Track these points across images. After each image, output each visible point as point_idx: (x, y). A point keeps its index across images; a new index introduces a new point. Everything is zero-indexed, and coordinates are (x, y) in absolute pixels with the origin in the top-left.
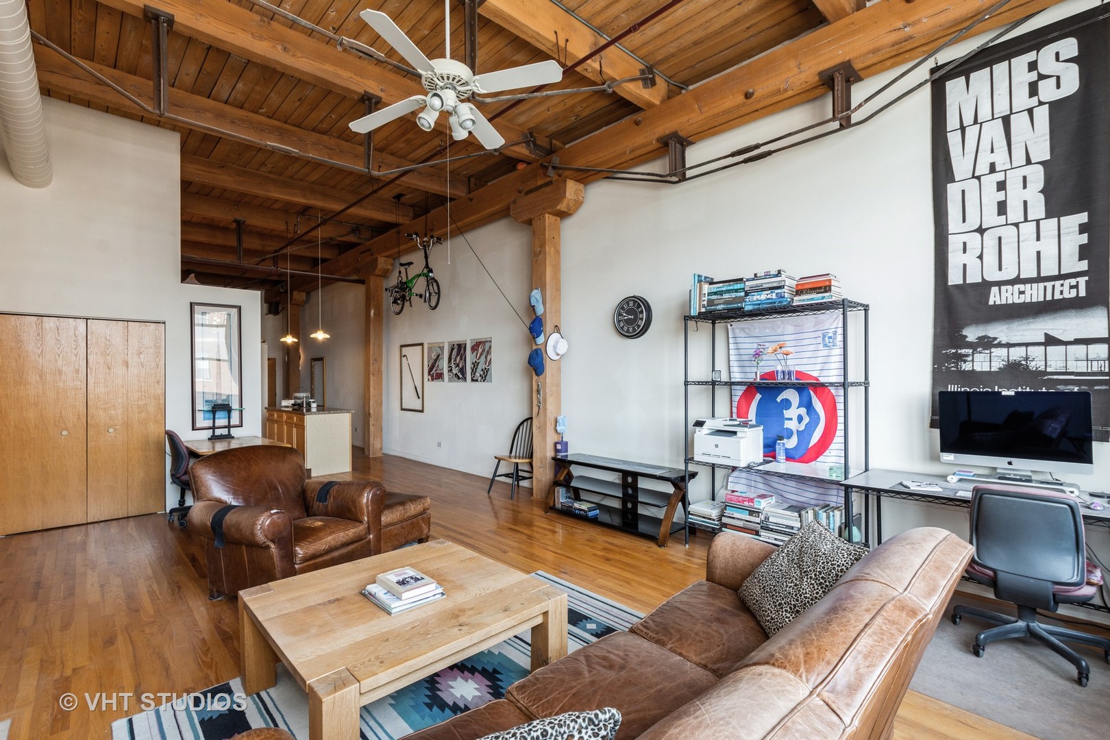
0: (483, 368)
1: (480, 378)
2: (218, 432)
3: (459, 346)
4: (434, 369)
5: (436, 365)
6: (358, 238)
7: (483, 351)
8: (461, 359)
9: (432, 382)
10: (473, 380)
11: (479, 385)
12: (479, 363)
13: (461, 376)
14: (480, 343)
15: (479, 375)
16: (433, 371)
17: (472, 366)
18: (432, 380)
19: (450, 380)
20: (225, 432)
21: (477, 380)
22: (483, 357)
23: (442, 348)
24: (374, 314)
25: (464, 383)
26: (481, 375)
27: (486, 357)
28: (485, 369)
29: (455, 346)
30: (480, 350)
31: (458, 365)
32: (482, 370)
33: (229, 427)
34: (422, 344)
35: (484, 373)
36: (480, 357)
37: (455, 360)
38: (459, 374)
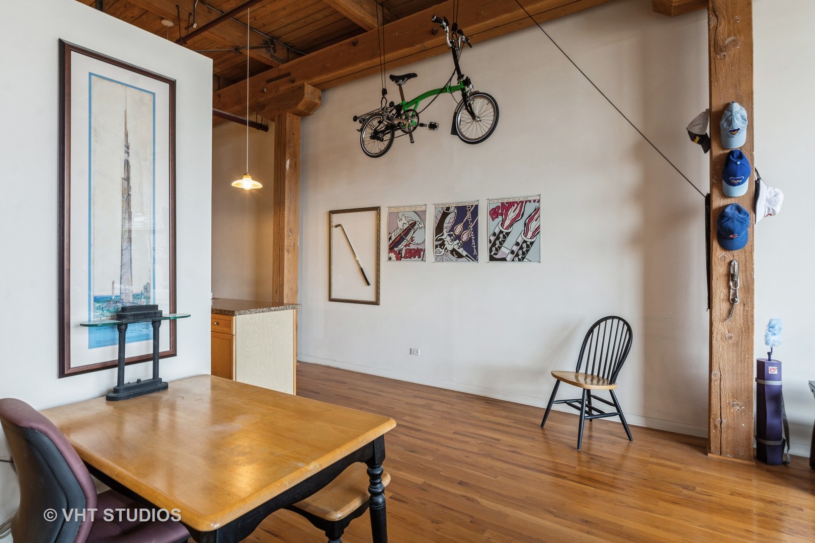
0: (520, 240)
1: (510, 257)
3: (462, 211)
4: (404, 243)
5: (409, 238)
7: (519, 215)
8: (466, 227)
9: (399, 262)
10: (492, 259)
11: (511, 268)
12: (508, 234)
13: (464, 253)
14: (511, 204)
15: (508, 251)
16: (401, 246)
17: (493, 238)
18: (399, 258)
19: (439, 259)
21: (504, 259)
22: (519, 226)
23: (421, 214)
24: (290, 166)
25: (472, 264)
26: (512, 252)
27: (526, 225)
28: (525, 242)
29: (452, 210)
30: (512, 215)
31: (458, 237)
32: (517, 244)
33: (155, 357)
34: (377, 209)
35: (521, 248)
36: (511, 225)
37: (452, 229)
38: (461, 251)
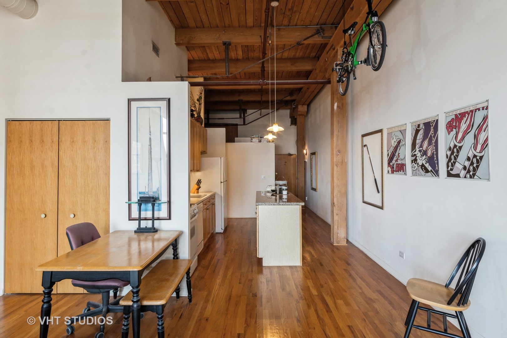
0: (471, 155)
1: (463, 173)
2: (144, 224)
3: (427, 125)
4: (395, 159)
5: (397, 154)
6: (323, 37)
7: (470, 126)
8: (430, 144)
9: (393, 175)
10: (449, 175)
11: (463, 183)
12: (460, 148)
13: (430, 168)
14: (463, 115)
15: (461, 167)
16: (394, 162)
17: (449, 153)
18: (393, 172)
19: (414, 174)
20: (149, 224)
21: (458, 176)
22: (470, 139)
23: (403, 132)
24: (338, 107)
25: (435, 179)
26: (465, 168)
27: (476, 137)
28: (475, 156)
29: (422, 126)
30: (463, 127)
31: (425, 153)
32: (468, 159)
33: (153, 219)
34: (381, 131)
35: (472, 164)
36: (463, 138)
37: (421, 146)
38: (427, 165)
